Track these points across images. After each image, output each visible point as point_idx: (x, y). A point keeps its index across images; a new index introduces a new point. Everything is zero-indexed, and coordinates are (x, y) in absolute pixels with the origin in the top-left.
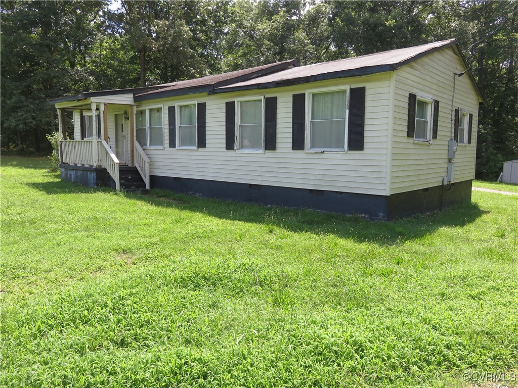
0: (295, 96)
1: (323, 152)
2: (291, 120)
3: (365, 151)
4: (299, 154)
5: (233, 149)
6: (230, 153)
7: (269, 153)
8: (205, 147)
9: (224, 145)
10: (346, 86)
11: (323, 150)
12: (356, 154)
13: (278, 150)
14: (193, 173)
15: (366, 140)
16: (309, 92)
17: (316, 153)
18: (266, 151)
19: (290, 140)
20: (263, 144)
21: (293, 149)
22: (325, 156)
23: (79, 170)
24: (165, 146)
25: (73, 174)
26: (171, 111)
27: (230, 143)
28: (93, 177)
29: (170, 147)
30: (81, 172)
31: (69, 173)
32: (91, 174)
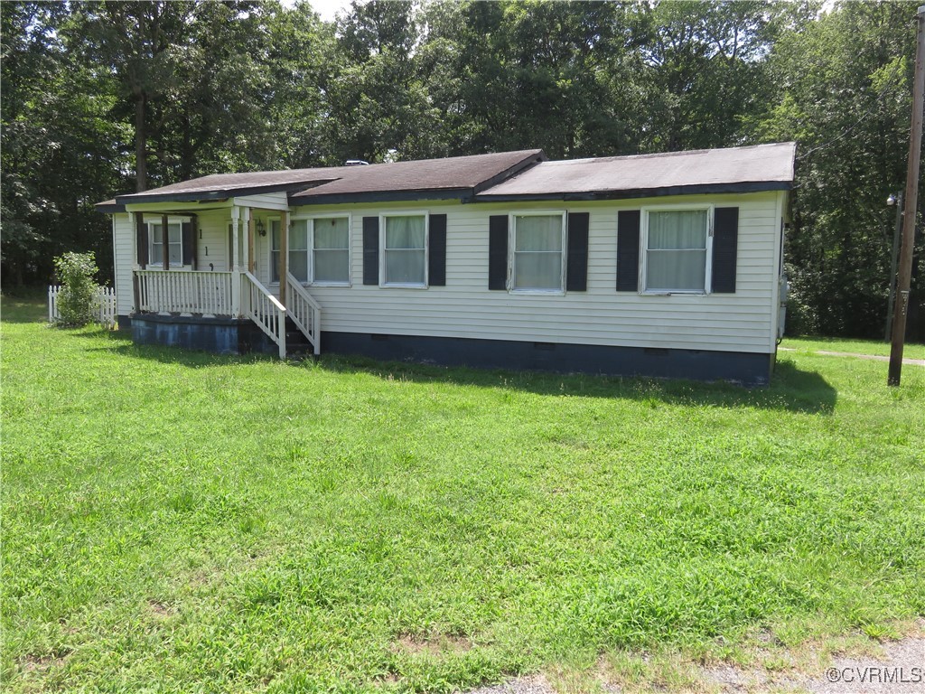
0: (621, 214)
1: (669, 295)
2: (615, 248)
3: (737, 294)
4: (628, 297)
5: (505, 289)
6: (498, 295)
7: (574, 297)
8: (444, 285)
9: (487, 283)
10: (709, 206)
11: (667, 292)
12: (723, 298)
13: (590, 291)
14: (412, 326)
15: (738, 278)
16: (645, 209)
17: (659, 295)
18: (568, 293)
19: (614, 277)
20: (563, 281)
21: (619, 289)
22: (672, 300)
23: (189, 324)
24: (354, 281)
25: (172, 332)
26: (370, 225)
27: (497, 279)
28: (231, 336)
29: (365, 283)
30: (195, 327)
31: (159, 329)
32: (225, 330)
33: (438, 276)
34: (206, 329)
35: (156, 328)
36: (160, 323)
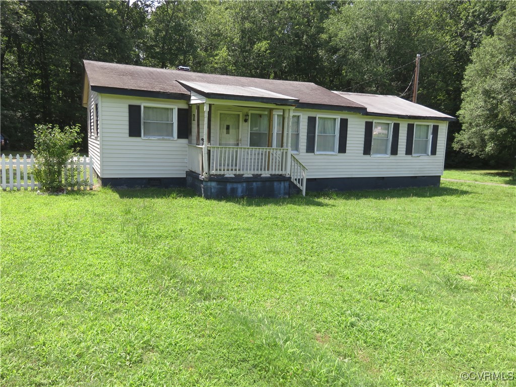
0: (409, 125)
1: (420, 156)
3: (437, 155)
4: (409, 157)
5: (370, 154)
6: (367, 157)
7: (393, 157)
8: (345, 152)
10: (431, 124)
12: (433, 157)
15: (437, 150)
17: (417, 156)
18: (391, 156)
19: (405, 150)
20: (389, 151)
21: (406, 154)
22: (420, 158)
23: (254, 181)
24: (301, 151)
25: (240, 188)
26: (312, 121)
27: (367, 150)
28: (285, 186)
29: (307, 152)
30: (259, 183)
31: (229, 186)
32: (281, 184)
33: (342, 149)
34: (267, 184)
35: (226, 186)
36: (230, 182)
